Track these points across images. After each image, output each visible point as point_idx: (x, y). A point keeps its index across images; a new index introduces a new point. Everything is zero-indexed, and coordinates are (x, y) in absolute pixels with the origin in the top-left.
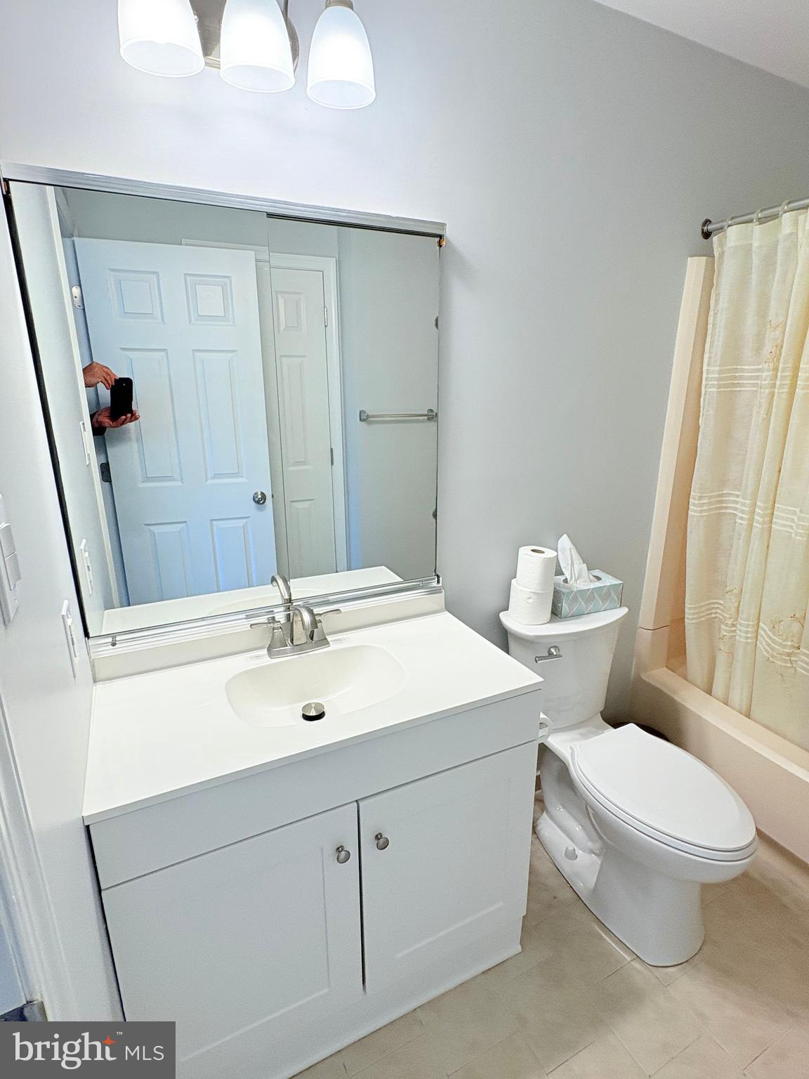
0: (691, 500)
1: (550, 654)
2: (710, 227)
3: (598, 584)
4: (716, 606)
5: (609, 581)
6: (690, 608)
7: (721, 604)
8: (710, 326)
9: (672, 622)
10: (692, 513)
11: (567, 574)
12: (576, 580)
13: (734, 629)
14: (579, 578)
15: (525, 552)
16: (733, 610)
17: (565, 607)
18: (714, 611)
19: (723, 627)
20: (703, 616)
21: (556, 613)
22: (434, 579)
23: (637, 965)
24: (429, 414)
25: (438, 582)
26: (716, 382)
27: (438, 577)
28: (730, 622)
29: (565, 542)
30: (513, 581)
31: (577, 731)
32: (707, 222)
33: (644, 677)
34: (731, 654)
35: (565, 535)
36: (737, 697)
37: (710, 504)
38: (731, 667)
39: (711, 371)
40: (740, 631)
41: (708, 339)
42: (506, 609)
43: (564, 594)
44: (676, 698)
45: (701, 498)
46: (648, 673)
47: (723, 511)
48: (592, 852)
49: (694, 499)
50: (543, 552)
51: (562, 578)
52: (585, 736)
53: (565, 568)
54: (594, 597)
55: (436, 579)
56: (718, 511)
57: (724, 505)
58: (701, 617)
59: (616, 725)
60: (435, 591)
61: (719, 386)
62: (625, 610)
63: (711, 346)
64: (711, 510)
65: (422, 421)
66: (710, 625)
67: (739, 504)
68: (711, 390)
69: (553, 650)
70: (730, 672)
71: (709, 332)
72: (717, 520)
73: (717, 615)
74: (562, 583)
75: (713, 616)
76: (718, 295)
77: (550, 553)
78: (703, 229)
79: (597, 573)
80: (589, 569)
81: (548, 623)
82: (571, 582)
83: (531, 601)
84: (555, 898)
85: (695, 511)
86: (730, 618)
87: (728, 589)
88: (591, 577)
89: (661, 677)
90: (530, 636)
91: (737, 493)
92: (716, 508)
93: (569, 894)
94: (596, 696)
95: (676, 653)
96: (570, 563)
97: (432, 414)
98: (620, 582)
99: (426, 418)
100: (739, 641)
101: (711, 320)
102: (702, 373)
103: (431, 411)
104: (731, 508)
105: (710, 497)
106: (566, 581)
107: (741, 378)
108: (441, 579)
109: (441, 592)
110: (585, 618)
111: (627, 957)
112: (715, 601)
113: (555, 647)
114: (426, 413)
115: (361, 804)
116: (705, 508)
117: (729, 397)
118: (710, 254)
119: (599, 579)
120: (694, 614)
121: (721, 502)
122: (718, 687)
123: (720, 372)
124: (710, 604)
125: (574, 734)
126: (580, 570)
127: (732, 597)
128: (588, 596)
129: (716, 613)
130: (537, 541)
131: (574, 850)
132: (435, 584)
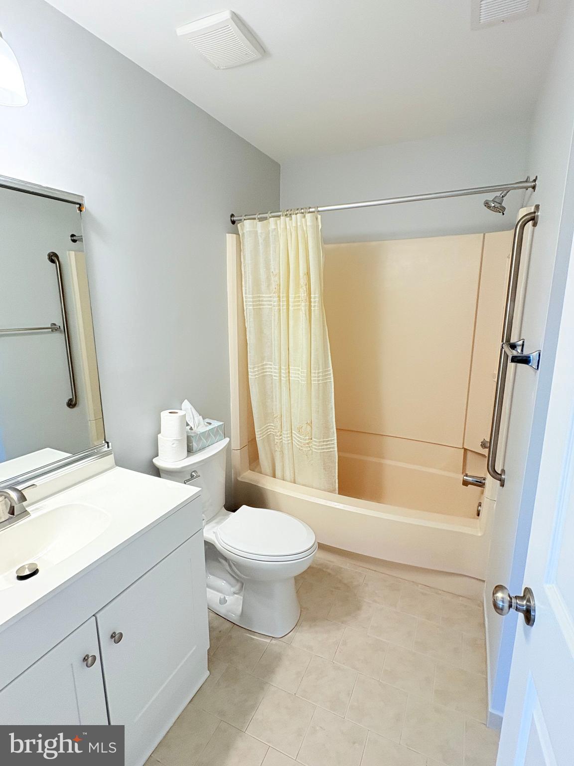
0: (249, 370)
1: (192, 476)
2: (235, 219)
3: (211, 427)
4: (269, 427)
5: (216, 424)
6: (258, 432)
7: (272, 426)
8: (243, 273)
9: (248, 442)
10: (251, 377)
11: (191, 424)
12: (197, 427)
13: (281, 437)
14: (200, 426)
15: (165, 415)
16: (279, 427)
17: (195, 445)
18: (269, 430)
19: (276, 438)
20: (265, 435)
21: (190, 451)
22: (104, 445)
23: (274, 642)
24: (53, 327)
25: (108, 447)
26: (251, 303)
27: (108, 443)
28: (278, 434)
29: (186, 404)
30: (159, 436)
31: (214, 522)
32: (232, 215)
33: (239, 479)
34: (282, 452)
35: (186, 400)
36: (288, 474)
37: (258, 371)
38: (283, 459)
39: (248, 298)
40: (284, 437)
41: (243, 280)
42: (157, 455)
43: (193, 437)
44: (259, 485)
45: (254, 368)
46: (242, 476)
47: (265, 374)
48: (235, 593)
49: (251, 369)
50: (177, 413)
51: (188, 428)
52: (218, 523)
53: (189, 421)
54: (201, 439)
55: (106, 445)
56: (262, 374)
57: (265, 370)
58: (264, 435)
59: (234, 510)
60: (107, 454)
61: (253, 306)
62: (227, 440)
63: (245, 283)
64: (259, 374)
65: (48, 333)
66: (268, 439)
67: (272, 369)
68: (250, 307)
69: (193, 474)
70: (283, 462)
71: (243, 275)
72: (263, 378)
73: (271, 432)
74: (190, 431)
75: (269, 433)
76: (244, 256)
77: (181, 413)
78: (231, 219)
79: (208, 420)
80: (204, 419)
81: (187, 457)
82: (195, 429)
83: (174, 446)
84: (220, 632)
85: (252, 376)
86: (279, 432)
87: (275, 416)
88: (206, 424)
89: (248, 476)
90: (179, 468)
91: (270, 363)
92: (261, 373)
93: (228, 625)
94: (219, 497)
95: (253, 459)
96: (192, 417)
97: (55, 327)
98: (222, 423)
99: (50, 330)
100: (284, 443)
101: (243, 269)
102: (243, 298)
103: (55, 324)
104: (269, 372)
105: (258, 367)
106: (191, 429)
107: (262, 301)
108: (110, 444)
109: (112, 454)
110: (207, 449)
111: (268, 641)
112: (269, 424)
113: (194, 471)
114: (50, 326)
115: (98, 616)
116: (257, 373)
117: (258, 312)
118: (237, 233)
119: (210, 424)
120: (260, 434)
121: (263, 369)
122: (278, 473)
123: (253, 298)
124: (267, 426)
125: (212, 524)
126: (199, 420)
127: (278, 420)
128: (206, 435)
129: (270, 431)
130: (172, 406)
131: (225, 598)
132: (105, 449)
